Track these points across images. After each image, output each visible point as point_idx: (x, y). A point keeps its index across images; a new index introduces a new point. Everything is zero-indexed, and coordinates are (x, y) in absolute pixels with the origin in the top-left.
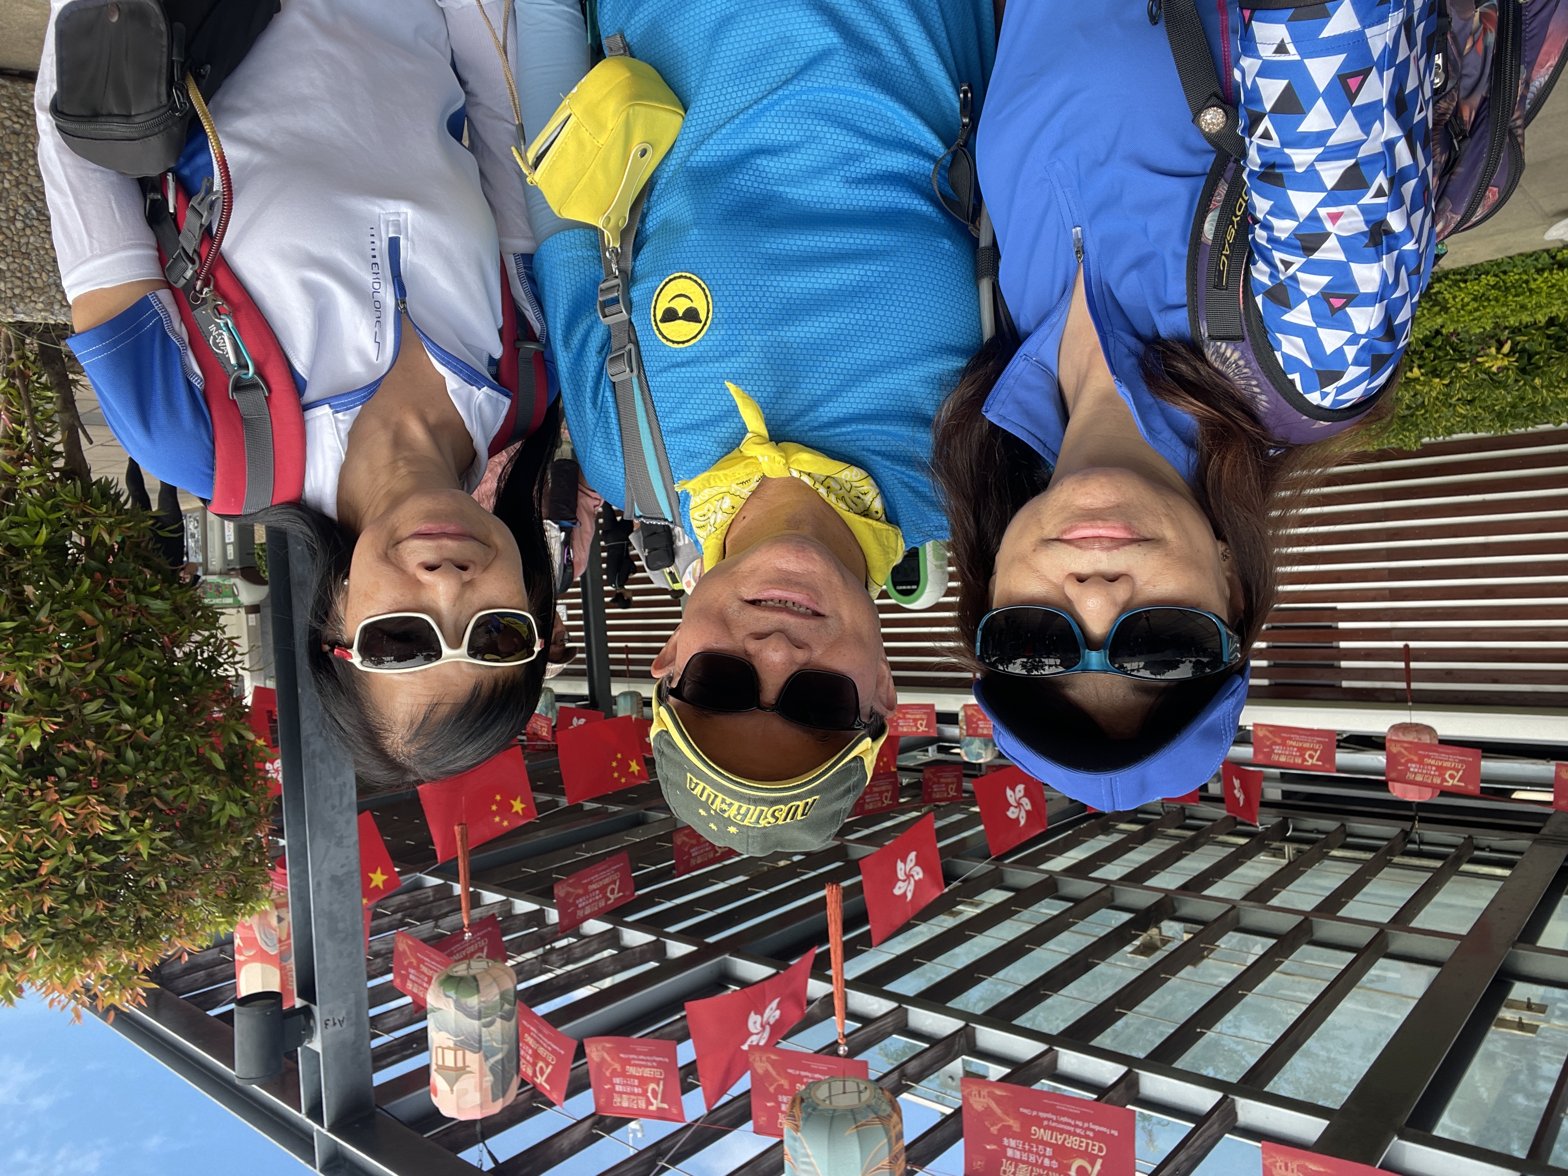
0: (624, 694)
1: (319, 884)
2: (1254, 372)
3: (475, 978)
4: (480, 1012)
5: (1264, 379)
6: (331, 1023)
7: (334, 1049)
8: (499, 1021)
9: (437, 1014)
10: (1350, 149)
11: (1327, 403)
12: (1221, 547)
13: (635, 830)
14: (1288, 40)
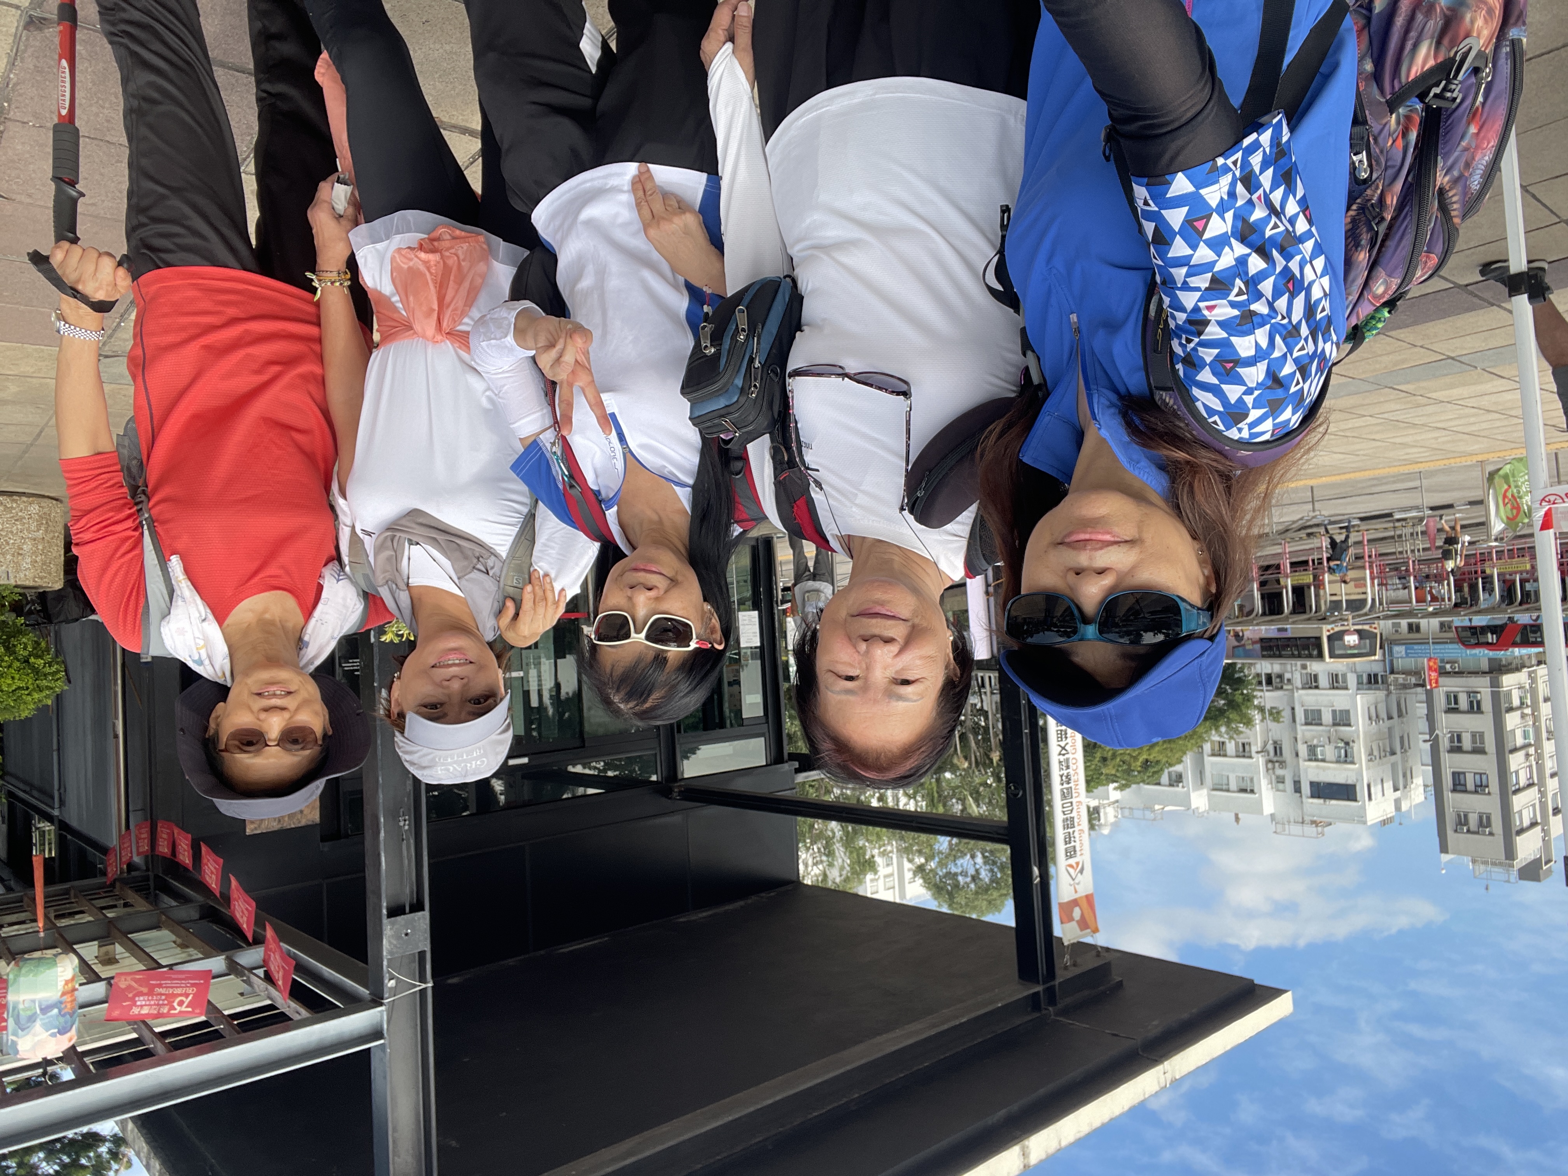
10: (1209, 266)
11: (1243, 438)
14: (1148, 198)
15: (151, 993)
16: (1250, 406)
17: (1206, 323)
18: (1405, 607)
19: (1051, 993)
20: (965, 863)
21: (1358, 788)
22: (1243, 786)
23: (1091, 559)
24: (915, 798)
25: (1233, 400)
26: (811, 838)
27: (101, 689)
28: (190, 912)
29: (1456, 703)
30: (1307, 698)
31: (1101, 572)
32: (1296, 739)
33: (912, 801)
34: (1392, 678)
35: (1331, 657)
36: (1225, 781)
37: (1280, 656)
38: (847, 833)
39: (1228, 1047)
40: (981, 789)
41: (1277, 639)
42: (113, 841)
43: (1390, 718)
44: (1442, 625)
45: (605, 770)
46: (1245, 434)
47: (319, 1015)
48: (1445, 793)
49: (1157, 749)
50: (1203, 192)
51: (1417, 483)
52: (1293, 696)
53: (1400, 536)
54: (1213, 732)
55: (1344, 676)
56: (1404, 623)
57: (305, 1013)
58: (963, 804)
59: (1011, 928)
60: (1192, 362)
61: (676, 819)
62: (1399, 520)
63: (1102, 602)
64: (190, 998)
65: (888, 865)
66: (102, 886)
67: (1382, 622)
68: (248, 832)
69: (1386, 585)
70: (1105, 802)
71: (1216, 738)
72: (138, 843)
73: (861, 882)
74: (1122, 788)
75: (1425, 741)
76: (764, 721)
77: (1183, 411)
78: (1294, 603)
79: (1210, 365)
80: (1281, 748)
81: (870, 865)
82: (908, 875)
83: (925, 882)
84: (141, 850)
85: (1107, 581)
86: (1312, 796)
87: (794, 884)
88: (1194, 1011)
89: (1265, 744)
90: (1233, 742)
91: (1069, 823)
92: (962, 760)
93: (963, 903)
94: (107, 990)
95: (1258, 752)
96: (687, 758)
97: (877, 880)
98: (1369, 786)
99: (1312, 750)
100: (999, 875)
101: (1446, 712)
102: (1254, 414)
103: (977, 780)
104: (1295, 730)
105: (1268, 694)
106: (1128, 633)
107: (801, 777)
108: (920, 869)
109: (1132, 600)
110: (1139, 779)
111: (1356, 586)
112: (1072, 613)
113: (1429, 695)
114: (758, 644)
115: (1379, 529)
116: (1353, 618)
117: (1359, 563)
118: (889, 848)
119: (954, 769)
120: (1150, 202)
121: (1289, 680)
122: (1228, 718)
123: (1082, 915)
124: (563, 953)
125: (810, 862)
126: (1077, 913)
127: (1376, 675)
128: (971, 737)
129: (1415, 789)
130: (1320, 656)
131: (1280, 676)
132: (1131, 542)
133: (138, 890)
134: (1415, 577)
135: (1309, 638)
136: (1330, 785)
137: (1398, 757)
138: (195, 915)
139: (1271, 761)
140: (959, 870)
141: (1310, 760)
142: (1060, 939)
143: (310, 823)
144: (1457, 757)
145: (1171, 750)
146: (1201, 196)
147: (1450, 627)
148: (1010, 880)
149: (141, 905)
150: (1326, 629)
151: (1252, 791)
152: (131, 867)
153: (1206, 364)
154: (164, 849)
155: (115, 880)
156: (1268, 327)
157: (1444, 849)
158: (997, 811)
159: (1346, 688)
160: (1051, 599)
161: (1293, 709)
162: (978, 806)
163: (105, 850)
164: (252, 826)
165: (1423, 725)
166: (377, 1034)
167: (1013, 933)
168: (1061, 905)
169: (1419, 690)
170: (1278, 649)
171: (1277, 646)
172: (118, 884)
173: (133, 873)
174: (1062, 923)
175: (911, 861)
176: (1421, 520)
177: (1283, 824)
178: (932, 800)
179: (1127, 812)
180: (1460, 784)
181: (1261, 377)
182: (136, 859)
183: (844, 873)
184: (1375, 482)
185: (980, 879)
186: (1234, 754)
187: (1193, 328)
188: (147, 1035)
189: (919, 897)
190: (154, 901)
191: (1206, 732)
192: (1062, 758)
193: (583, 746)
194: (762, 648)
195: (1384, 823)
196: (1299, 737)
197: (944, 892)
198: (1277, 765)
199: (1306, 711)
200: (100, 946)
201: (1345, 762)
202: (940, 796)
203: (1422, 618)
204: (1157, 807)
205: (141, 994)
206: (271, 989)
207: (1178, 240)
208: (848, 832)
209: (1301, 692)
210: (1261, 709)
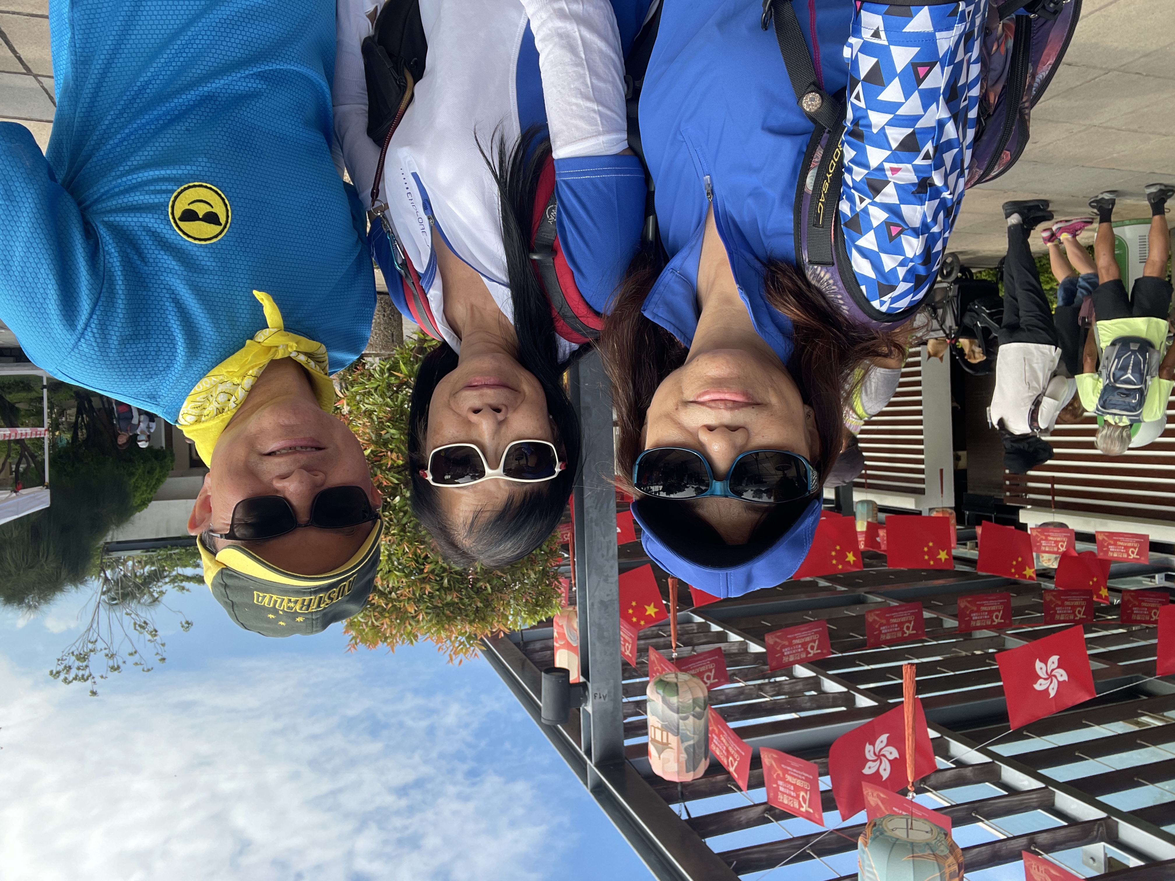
0: (862, 502)
1: (592, 605)
2: (840, 289)
3: (676, 685)
4: (678, 709)
5: (846, 294)
6: (598, 696)
7: (601, 714)
8: (691, 718)
9: (652, 703)
10: (911, 120)
11: (884, 309)
12: (808, 409)
13: (853, 607)
14: (881, 29)
46: (886, 306)
50: (938, 35)
85: (739, 439)
112: (704, 468)
120: (882, 35)
156: (936, 201)
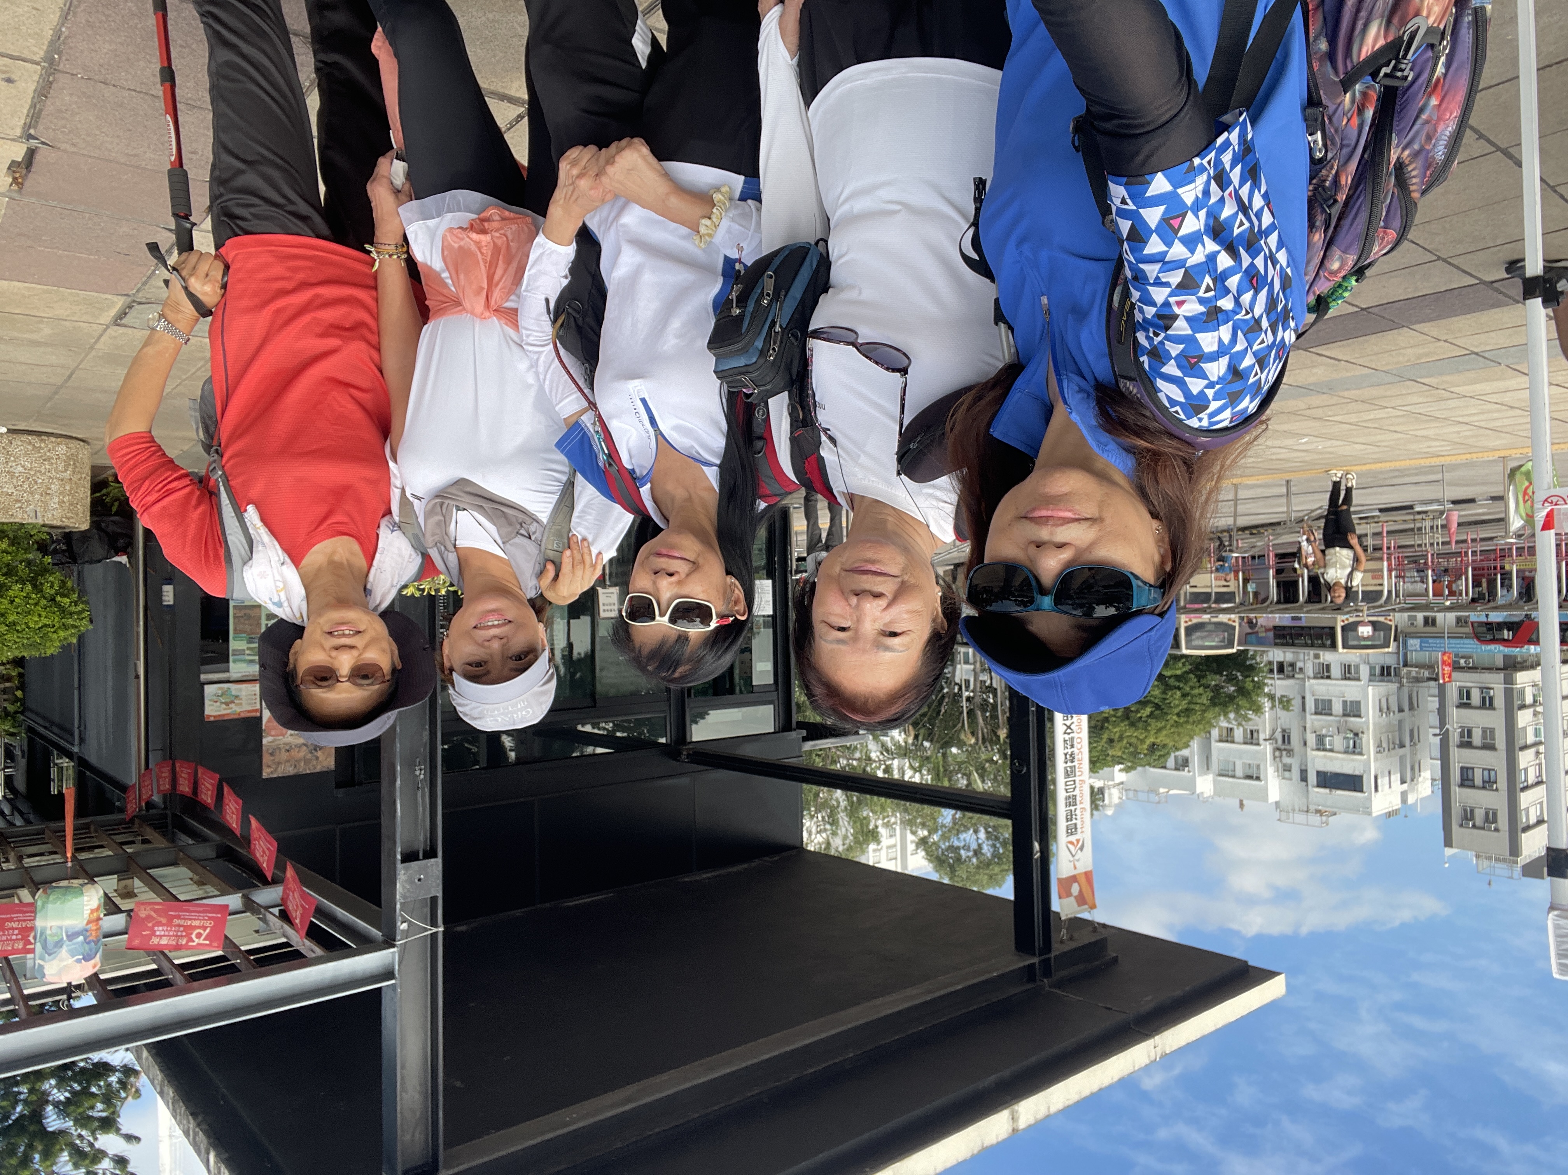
10: (1182, 262)
14: (1126, 196)
15: (169, 923)
16: (1211, 398)
17: (1175, 317)
18: (1422, 601)
19: (1046, 964)
20: (968, 837)
21: (1365, 779)
22: (1250, 773)
23: (1051, 534)
24: (920, 771)
25: (1195, 391)
26: (816, 807)
27: (123, 631)
28: (206, 851)
29: (1468, 698)
30: (1318, 688)
31: (1061, 546)
32: (1305, 728)
33: (918, 774)
34: (1405, 670)
35: (1344, 647)
36: (1231, 767)
37: (1293, 645)
38: (851, 804)
39: (1219, 1025)
40: (987, 765)
41: (1290, 627)
42: (133, 780)
43: (1401, 710)
44: (1459, 619)
45: (614, 731)
46: (1205, 423)
47: (333, 954)
48: (1453, 788)
49: (1164, 732)
50: (1180, 191)
51: (1439, 477)
52: (1304, 686)
53: (1420, 529)
54: (1222, 718)
55: (1357, 667)
56: (1420, 616)
57: (319, 951)
58: (969, 779)
59: (1009, 901)
60: (1158, 355)
61: (684, 781)
62: (1419, 513)
63: (1059, 575)
64: (208, 930)
65: (891, 836)
66: (122, 822)
67: (1397, 615)
68: (265, 775)
69: (1404, 577)
70: (1111, 783)
71: (1224, 724)
72: (158, 781)
73: (863, 851)
74: (1127, 770)
75: (1435, 735)
76: (773, 689)
77: (1146, 400)
78: (1309, 592)
79: (1176, 359)
80: (1289, 737)
81: (873, 835)
82: (911, 847)
83: (927, 854)
84: (162, 788)
85: (1066, 555)
86: (1318, 786)
87: (798, 849)
88: (1187, 988)
89: (1274, 732)
90: (1241, 729)
91: (1071, 801)
92: (969, 735)
93: (964, 876)
94: (127, 922)
95: (1265, 740)
96: (696, 723)
97: (879, 850)
98: (1376, 778)
99: (1320, 739)
100: (1001, 851)
101: (1457, 707)
102: (1214, 405)
103: (983, 756)
104: (1304, 718)
105: (1278, 682)
106: (1081, 606)
107: (808, 746)
108: (923, 842)
109: (1087, 574)
110: (1144, 762)
111: (1373, 578)
112: (1030, 584)
113: (1442, 689)
114: (771, 613)
115: (1399, 521)
116: (1368, 609)
117: (1377, 554)
118: (893, 820)
119: (960, 744)
120: (1129, 201)
121: (1301, 669)
122: (1238, 705)
123: (1081, 892)
124: (569, 907)
125: (814, 830)
126: (1075, 889)
127: (1389, 668)
128: (979, 713)
129: (1423, 782)
130: (1334, 646)
131: (1292, 665)
132: (1092, 520)
133: (156, 827)
134: (1433, 570)
135: (1323, 628)
136: (1337, 775)
137: (1406, 750)
138: (212, 854)
139: (1278, 749)
140: (962, 844)
141: (1318, 749)
142: (1058, 914)
143: (325, 769)
144: (1467, 752)
145: (1179, 734)
146: (1179, 196)
147: (1466, 622)
148: (1011, 855)
149: (159, 842)
150: (1341, 620)
151: (1258, 778)
152: (150, 805)
153: (1171, 358)
154: (185, 788)
155: (134, 817)
156: (1231, 323)
157: (1448, 843)
158: (1002, 788)
159: (1358, 679)
160: (1011, 569)
161: (1303, 698)
162: (983, 782)
163: (124, 788)
164: (269, 770)
165: (1434, 720)
166: (388, 974)
167: (1012, 906)
168: (1060, 881)
169: (1432, 683)
170: (1291, 638)
171: (1291, 635)
172: (136, 821)
173: (152, 811)
174: (1060, 897)
175: (914, 833)
176: (1442, 513)
177: (1288, 812)
178: (938, 775)
179: (1131, 794)
180: (1468, 779)
181: (1223, 370)
182: (156, 798)
183: (847, 842)
184: (1397, 474)
185: (983, 854)
186: (1241, 740)
187: (1161, 323)
188: (166, 965)
189: (920, 868)
190: (173, 840)
191: (1215, 718)
192: (1067, 737)
193: (595, 707)
194: (774, 616)
195: (1389, 815)
196: (1308, 726)
197: (945, 865)
198: (1284, 753)
199: (1316, 701)
200: (119, 880)
201: (1354, 753)
202: (945, 770)
203: (1438, 611)
204: (1162, 790)
205: (159, 924)
206: (287, 928)
207: (1154, 238)
208: (853, 802)
209: (1312, 681)
210: (1271, 697)
